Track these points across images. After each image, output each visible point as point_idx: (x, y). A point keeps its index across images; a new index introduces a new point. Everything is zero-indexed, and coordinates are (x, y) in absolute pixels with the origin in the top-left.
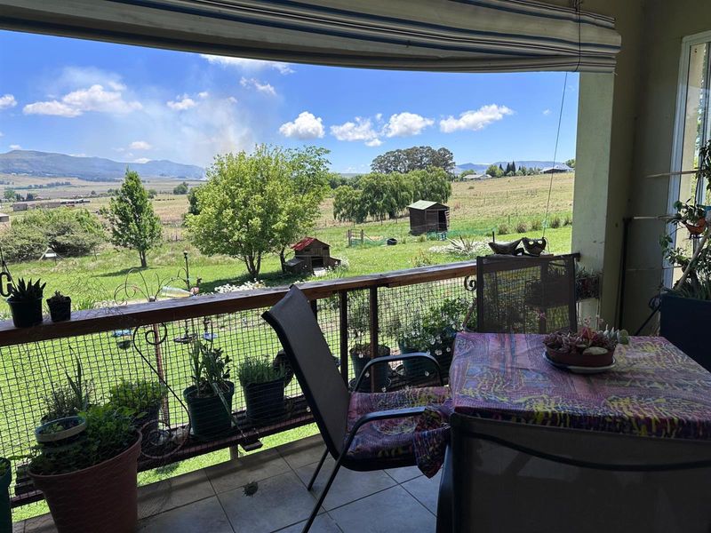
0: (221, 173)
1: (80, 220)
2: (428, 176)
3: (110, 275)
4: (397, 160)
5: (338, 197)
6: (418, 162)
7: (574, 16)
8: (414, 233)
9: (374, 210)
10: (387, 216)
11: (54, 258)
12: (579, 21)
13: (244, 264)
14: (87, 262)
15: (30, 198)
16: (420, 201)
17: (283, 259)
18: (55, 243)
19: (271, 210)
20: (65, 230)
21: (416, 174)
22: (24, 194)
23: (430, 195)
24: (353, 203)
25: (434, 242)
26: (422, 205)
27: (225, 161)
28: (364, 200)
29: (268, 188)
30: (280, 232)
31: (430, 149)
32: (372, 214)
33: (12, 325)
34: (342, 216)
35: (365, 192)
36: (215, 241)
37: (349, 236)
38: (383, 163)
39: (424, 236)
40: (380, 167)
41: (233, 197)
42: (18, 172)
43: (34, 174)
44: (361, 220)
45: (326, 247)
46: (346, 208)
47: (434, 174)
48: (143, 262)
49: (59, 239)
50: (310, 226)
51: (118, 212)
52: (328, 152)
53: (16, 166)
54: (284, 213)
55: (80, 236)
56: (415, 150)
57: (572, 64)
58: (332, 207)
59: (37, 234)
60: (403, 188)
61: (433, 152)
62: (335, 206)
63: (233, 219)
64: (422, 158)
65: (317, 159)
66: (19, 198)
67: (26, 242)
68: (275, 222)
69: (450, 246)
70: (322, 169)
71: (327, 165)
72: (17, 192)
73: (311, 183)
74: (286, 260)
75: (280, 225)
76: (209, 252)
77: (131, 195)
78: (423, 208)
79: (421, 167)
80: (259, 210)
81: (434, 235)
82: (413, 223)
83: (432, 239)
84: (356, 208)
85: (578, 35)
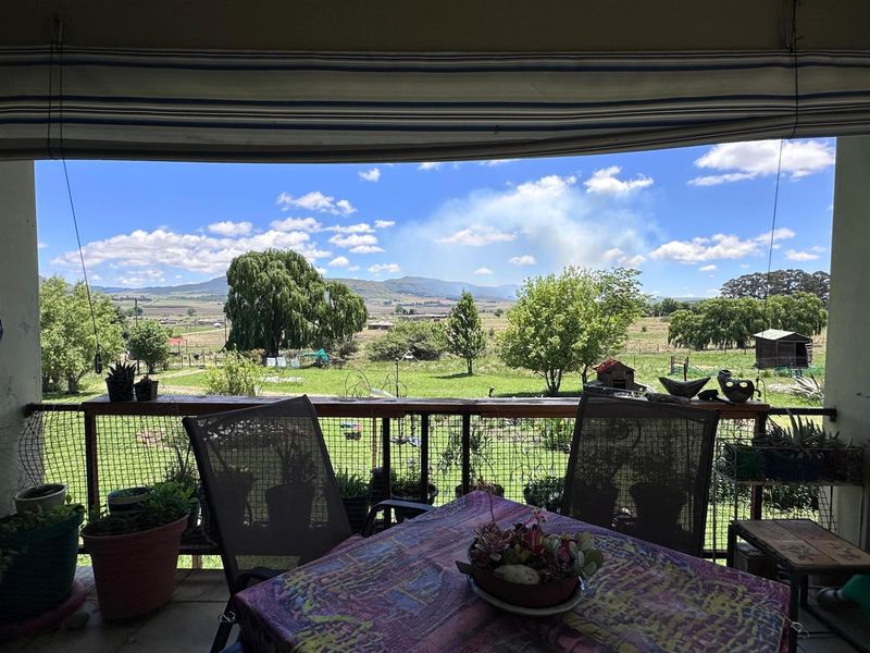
0: (530, 293)
1: (434, 331)
2: (793, 303)
3: (444, 377)
4: (755, 284)
5: (675, 321)
6: (785, 286)
7: (786, 60)
8: (759, 366)
9: (717, 338)
10: (735, 345)
11: (409, 359)
12: (796, 65)
13: (544, 380)
14: (433, 365)
15: (412, 312)
16: (771, 330)
17: (585, 381)
18: (415, 348)
19: (572, 329)
20: (422, 338)
21: (777, 301)
22: (408, 309)
23: (796, 324)
24: (693, 328)
25: (783, 379)
26: (773, 334)
27: (534, 283)
28: (704, 327)
29: (570, 308)
30: (579, 351)
31: (800, 272)
32: (715, 343)
33: (108, 399)
34: (677, 342)
35: (707, 317)
36: (518, 356)
37: (673, 363)
38: (735, 287)
39: (771, 371)
40: (732, 292)
41: (537, 315)
42: (406, 293)
43: (417, 294)
44: (700, 346)
45: (631, 372)
46: (683, 333)
47: (802, 301)
48: (470, 369)
49: (416, 345)
50: (618, 348)
51: (453, 326)
52: (638, 273)
53: (406, 287)
54: (585, 333)
55: (432, 344)
56: (781, 274)
57: (785, 127)
58: (667, 331)
59: (403, 340)
60: (757, 315)
61: (806, 276)
62: (670, 330)
63: (534, 336)
64: (789, 282)
65: (627, 280)
66: (404, 312)
67: (394, 345)
68: (576, 341)
69: (797, 386)
70: (632, 291)
71: (638, 287)
72: (404, 308)
73: (622, 305)
74: (588, 381)
75: (579, 344)
76: (514, 365)
77: (464, 312)
78: (774, 338)
79: (788, 292)
80: (561, 329)
81: (786, 371)
82: (759, 355)
83: (781, 375)
84: (696, 334)
85: (794, 85)
